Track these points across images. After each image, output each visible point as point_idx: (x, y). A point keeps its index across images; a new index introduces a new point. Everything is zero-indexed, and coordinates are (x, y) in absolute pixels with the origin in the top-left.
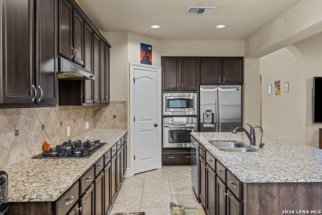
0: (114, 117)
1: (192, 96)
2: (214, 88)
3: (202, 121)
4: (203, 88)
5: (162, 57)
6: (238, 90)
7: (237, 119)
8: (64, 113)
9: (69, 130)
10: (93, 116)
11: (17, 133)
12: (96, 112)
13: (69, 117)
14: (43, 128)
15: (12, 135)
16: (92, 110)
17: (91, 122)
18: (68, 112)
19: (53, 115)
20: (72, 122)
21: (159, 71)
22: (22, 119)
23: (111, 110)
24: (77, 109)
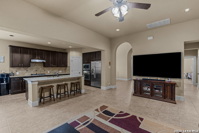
1: (89, 64)
4: (92, 62)
8: (46, 69)
9: (49, 72)
10: (65, 70)
11: (27, 71)
12: (66, 69)
13: (49, 69)
14: (36, 71)
15: (26, 71)
16: (64, 68)
17: (64, 71)
18: (48, 68)
19: (41, 69)
20: (50, 70)
21: (81, 58)
22: (29, 69)
23: (68, 68)
24: (54, 68)
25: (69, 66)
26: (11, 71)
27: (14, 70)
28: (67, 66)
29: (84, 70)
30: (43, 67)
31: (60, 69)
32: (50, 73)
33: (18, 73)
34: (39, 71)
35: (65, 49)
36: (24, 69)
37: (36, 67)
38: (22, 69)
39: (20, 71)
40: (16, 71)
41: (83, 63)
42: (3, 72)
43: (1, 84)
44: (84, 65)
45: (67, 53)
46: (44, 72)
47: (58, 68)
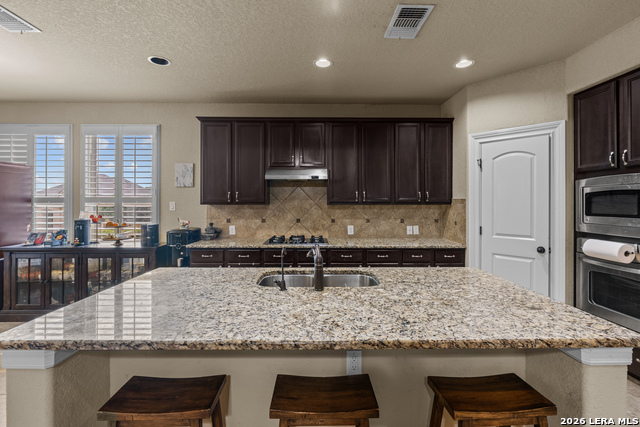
0: (456, 223)
8: (338, 212)
9: (351, 230)
10: (441, 220)
11: (264, 221)
12: (444, 215)
13: (353, 216)
14: (298, 221)
15: (259, 221)
16: (434, 211)
17: (433, 228)
18: (349, 211)
20: (360, 222)
21: (560, 132)
22: (269, 212)
23: (453, 213)
24: (376, 209)
25: (463, 201)
26: (212, 217)
27: (221, 216)
28: (449, 202)
29: (584, 228)
30: (326, 206)
31: (411, 217)
32: (356, 236)
33: (232, 230)
34: (308, 224)
35: (439, 102)
36: (252, 211)
37: (296, 203)
38: (247, 210)
39: (241, 222)
40: (229, 221)
41: (579, 174)
42: (181, 222)
44: (586, 186)
45: (448, 123)
46: (329, 229)
47: (402, 210)
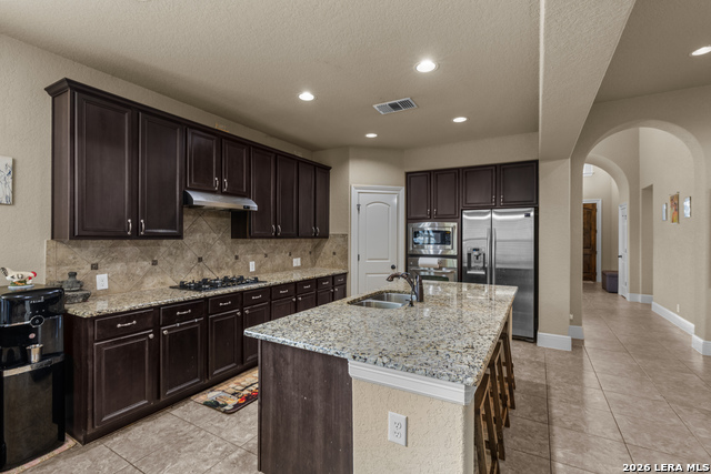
0: (334, 253)
1: (450, 226)
2: (486, 214)
3: (465, 265)
4: (468, 214)
5: (407, 174)
6: (528, 215)
7: (527, 263)
8: (242, 247)
10: (313, 252)
11: (155, 263)
12: (316, 247)
13: (254, 251)
15: (147, 264)
17: (309, 259)
18: (251, 245)
19: (220, 249)
20: (260, 257)
22: (163, 249)
23: (330, 245)
24: (272, 243)
26: (60, 263)
27: (80, 259)
30: (229, 240)
31: (296, 250)
33: (101, 281)
34: (212, 263)
36: (137, 249)
37: (198, 236)
38: (129, 248)
39: (119, 267)
40: (95, 267)
42: (13, 274)
43: (7, 373)
45: (325, 170)
46: (232, 267)
47: (289, 243)
